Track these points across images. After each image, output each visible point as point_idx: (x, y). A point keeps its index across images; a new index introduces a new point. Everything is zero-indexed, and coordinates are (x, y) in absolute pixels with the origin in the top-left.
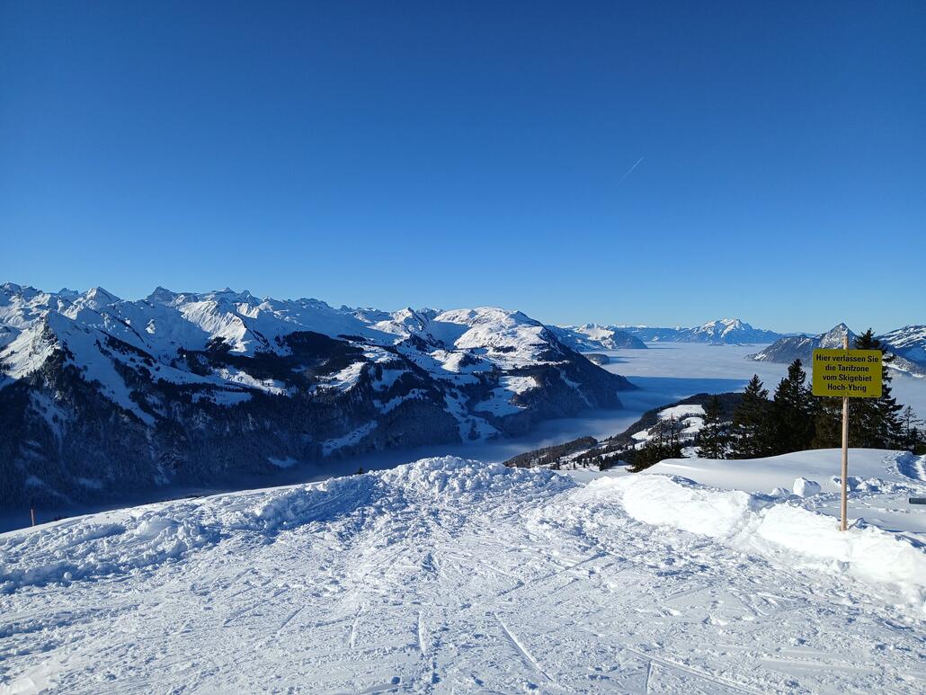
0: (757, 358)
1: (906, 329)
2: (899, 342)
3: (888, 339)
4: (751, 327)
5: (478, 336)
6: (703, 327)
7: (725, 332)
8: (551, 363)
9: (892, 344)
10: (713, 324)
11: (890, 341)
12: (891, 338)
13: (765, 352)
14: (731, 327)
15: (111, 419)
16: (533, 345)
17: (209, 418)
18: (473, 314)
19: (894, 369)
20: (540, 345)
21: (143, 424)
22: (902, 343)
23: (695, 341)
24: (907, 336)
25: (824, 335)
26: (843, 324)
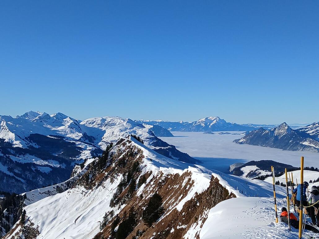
0: (240, 141)
1: (314, 124)
2: (311, 131)
3: (306, 130)
4: (225, 122)
5: (115, 134)
6: (198, 121)
7: (211, 124)
8: (162, 148)
9: (308, 132)
10: (204, 120)
11: (307, 131)
12: (307, 130)
13: (244, 138)
14: (215, 122)
15: (4, 181)
16: (148, 138)
17: (43, 179)
18: (103, 120)
19: (313, 147)
20: (151, 138)
21: (21, 182)
22: (313, 132)
23: (194, 131)
24: (315, 128)
25: (275, 129)
26: (285, 123)
